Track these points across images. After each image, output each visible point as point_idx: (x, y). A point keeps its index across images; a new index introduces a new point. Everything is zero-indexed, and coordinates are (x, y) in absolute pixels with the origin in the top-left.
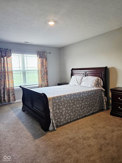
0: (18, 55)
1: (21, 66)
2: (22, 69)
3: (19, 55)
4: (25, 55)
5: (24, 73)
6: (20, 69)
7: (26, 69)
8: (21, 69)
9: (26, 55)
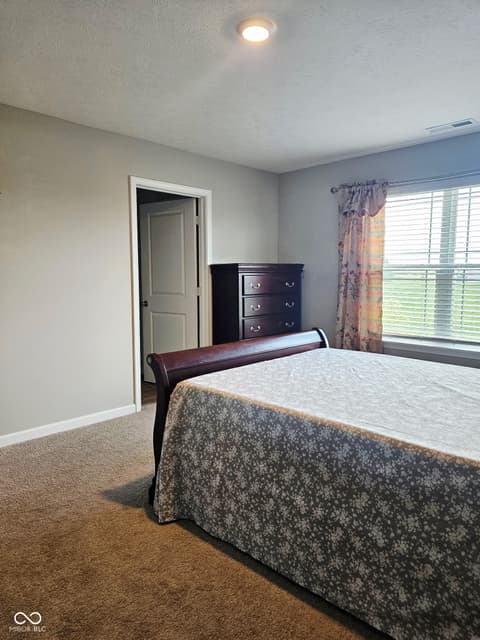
0: (429, 195)
1: (436, 246)
2: (438, 262)
3: (436, 194)
4: (461, 191)
5: (444, 281)
6: (433, 262)
7: (459, 259)
8: (436, 260)
9: (467, 190)
